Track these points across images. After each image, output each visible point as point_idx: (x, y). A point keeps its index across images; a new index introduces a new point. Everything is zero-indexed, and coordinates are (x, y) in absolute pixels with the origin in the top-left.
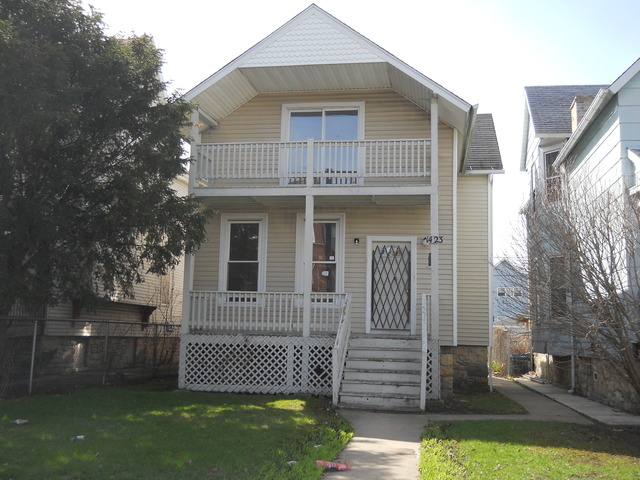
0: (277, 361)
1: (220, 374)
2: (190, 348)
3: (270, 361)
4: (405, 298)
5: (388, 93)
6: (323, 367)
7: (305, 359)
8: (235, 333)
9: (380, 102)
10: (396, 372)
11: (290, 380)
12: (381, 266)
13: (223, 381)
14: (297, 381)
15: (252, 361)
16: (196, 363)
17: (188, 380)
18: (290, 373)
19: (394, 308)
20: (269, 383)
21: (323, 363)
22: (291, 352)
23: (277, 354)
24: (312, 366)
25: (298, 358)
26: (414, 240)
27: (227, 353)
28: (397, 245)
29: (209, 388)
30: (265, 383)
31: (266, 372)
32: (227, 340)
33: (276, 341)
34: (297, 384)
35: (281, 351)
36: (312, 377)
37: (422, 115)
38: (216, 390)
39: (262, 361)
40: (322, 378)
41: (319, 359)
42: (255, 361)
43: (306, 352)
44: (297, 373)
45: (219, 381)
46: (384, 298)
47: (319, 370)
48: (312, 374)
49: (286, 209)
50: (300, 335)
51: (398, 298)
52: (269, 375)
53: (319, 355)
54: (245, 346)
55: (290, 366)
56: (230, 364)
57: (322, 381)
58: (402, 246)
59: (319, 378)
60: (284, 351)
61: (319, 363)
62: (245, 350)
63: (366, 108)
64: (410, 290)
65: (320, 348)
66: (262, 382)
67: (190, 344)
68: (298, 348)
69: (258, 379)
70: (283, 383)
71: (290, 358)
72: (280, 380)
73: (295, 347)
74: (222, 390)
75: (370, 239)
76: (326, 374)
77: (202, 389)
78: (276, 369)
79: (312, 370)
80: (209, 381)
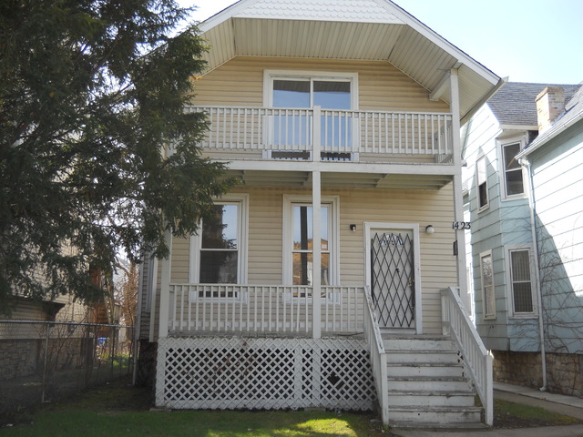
0: (282, 369)
1: (210, 387)
2: (171, 355)
3: (273, 369)
4: (408, 293)
5: (385, 65)
6: (338, 374)
7: (316, 365)
8: (229, 335)
9: (375, 75)
10: (440, 380)
11: (298, 391)
12: (380, 257)
13: (214, 396)
14: (307, 392)
15: (251, 369)
16: (179, 373)
17: (169, 395)
18: (298, 383)
19: (397, 303)
20: (272, 396)
21: (338, 370)
22: (298, 357)
23: (282, 360)
24: (325, 374)
25: (308, 365)
26: (416, 227)
27: (220, 360)
28: (397, 233)
29: (195, 404)
30: (268, 396)
31: (268, 382)
32: (219, 344)
33: (279, 344)
34: (307, 396)
35: (286, 356)
36: (325, 387)
37: (421, 92)
38: (205, 406)
39: (264, 369)
40: (338, 388)
41: (334, 365)
42: (255, 369)
43: (317, 357)
44: (308, 383)
45: (210, 396)
46: (385, 292)
47: (333, 379)
48: (325, 383)
49: (270, 189)
50: (310, 336)
51: (401, 293)
52: (273, 387)
53: (334, 361)
54: (242, 351)
55: (298, 374)
56: (224, 373)
57: (338, 392)
58: (403, 235)
59: (334, 387)
60: (291, 356)
61: (334, 369)
62: (243, 356)
63: (359, 80)
64: (413, 284)
65: (334, 352)
66: (263, 395)
67: (171, 350)
68: (308, 352)
69: (259, 391)
70: (290, 396)
71: (298, 365)
72: (286, 391)
73: (304, 352)
74: (214, 406)
75: (368, 226)
76: (342, 383)
77: (186, 406)
78: (282, 378)
79: (325, 378)
80: (196, 396)
